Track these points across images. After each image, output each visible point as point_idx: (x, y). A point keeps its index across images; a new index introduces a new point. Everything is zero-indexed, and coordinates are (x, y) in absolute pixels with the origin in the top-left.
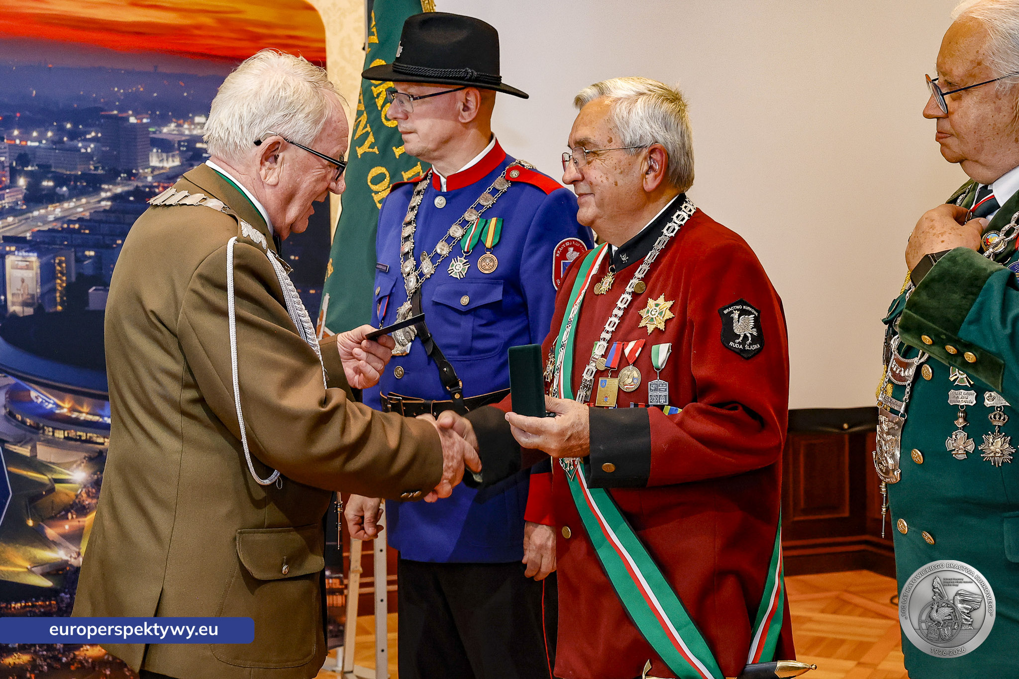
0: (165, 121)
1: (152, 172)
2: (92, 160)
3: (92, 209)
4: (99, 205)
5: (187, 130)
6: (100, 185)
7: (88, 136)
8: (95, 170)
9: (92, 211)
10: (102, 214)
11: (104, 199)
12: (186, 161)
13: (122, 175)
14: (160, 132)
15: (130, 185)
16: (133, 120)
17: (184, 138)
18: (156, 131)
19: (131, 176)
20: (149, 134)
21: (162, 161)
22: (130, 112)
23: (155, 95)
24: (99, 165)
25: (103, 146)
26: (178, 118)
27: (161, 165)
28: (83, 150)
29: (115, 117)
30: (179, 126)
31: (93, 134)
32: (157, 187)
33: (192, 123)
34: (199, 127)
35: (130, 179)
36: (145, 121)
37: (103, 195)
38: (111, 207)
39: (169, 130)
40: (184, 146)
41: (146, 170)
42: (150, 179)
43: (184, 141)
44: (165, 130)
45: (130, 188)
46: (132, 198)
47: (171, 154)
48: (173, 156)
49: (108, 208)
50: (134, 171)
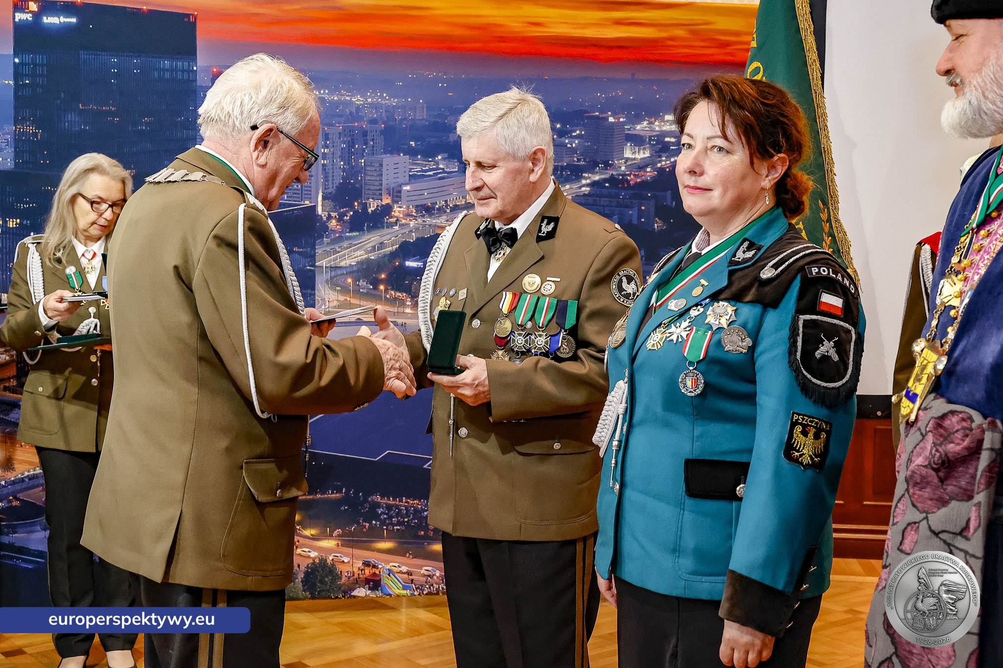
0: (638, 119)
1: (625, 163)
2: (577, 154)
3: (575, 193)
4: (580, 190)
5: (657, 126)
6: (582, 174)
7: (573, 134)
8: (577, 162)
9: (574, 195)
10: (582, 198)
11: (584, 186)
12: (656, 153)
13: (600, 166)
14: (635, 129)
15: (606, 173)
16: (611, 119)
17: (654, 134)
18: (631, 128)
19: (607, 165)
20: (624, 131)
21: (634, 153)
22: (610, 113)
23: (632, 98)
24: (582, 157)
25: (586, 142)
26: (650, 116)
27: (633, 157)
28: (569, 146)
29: (597, 117)
30: (651, 123)
31: (578, 132)
32: (629, 175)
33: (663, 120)
34: (668, 124)
35: (607, 169)
36: (621, 120)
37: (584, 182)
38: (589, 192)
39: (642, 127)
40: (654, 140)
41: (620, 161)
42: (623, 168)
43: (654, 136)
44: (638, 127)
45: (607, 176)
46: (607, 185)
47: (642, 147)
48: (644, 149)
49: (586, 193)
50: (610, 162)
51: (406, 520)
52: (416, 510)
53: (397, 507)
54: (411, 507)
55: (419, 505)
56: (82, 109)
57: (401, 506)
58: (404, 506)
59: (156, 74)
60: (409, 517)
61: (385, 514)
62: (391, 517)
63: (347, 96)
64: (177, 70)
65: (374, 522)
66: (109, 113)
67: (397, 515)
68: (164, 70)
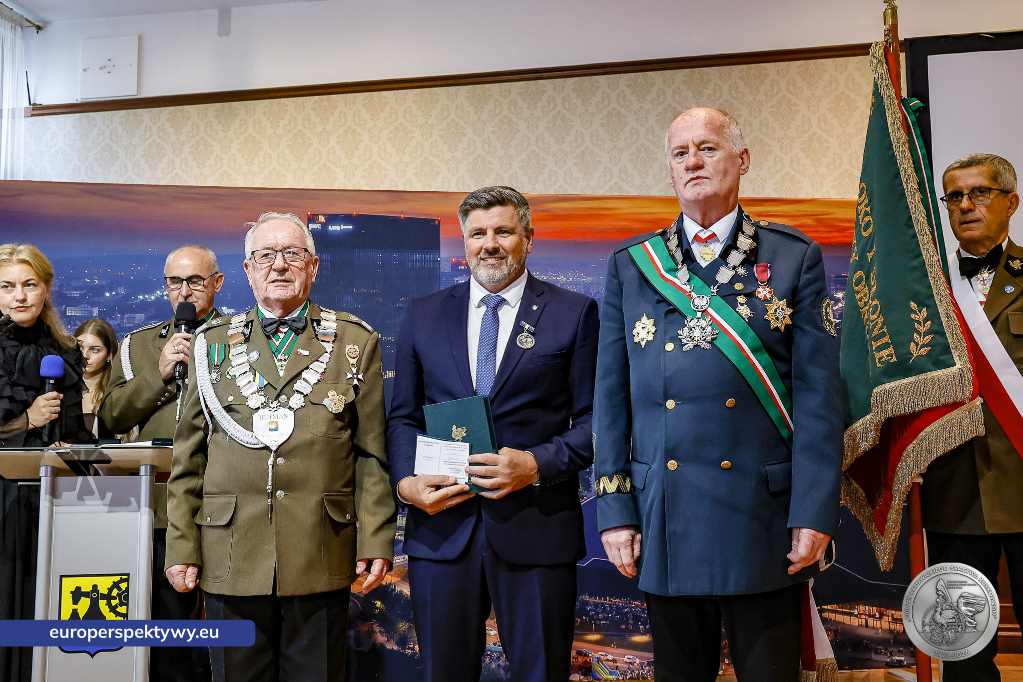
51: (610, 615)
52: (618, 607)
53: (602, 604)
54: (614, 605)
55: (620, 603)
56: (357, 293)
57: (605, 604)
58: (608, 604)
59: (410, 264)
60: (613, 613)
61: (593, 611)
62: (598, 614)
63: (554, 276)
64: (425, 261)
65: (584, 618)
66: (375, 295)
67: (603, 612)
68: (416, 261)
